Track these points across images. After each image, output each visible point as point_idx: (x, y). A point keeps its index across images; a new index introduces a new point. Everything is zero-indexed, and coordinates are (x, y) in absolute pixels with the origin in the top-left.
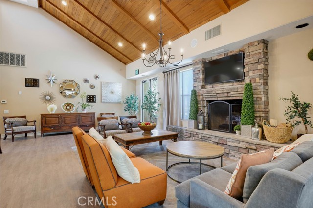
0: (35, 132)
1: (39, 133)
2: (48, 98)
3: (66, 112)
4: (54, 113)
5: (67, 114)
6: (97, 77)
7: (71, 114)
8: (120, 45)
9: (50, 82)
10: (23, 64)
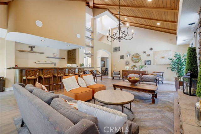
0: (120, 77)
1: (121, 78)
2: (127, 64)
3: (132, 70)
4: (127, 70)
5: (132, 71)
6: (151, 49)
7: (134, 71)
8: (158, 24)
9: (128, 56)
10: (119, 51)
